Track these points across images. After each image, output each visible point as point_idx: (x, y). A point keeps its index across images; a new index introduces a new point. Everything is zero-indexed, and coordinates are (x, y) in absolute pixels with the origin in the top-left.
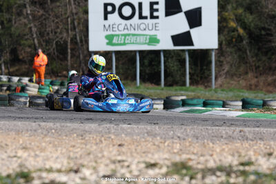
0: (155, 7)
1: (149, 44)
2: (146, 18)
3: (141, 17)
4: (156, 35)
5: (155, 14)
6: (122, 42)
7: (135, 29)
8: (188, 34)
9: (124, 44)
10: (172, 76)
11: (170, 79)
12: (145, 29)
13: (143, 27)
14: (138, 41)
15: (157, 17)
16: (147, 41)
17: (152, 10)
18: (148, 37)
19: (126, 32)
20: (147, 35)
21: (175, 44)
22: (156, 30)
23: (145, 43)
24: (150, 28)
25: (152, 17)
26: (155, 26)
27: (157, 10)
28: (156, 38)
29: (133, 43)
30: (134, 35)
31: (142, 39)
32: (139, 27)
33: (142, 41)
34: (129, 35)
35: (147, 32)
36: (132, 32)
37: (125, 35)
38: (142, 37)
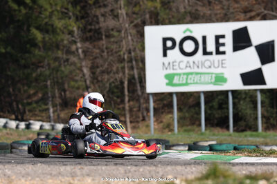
0: (221, 41)
1: (215, 84)
2: (211, 53)
3: (205, 53)
4: (223, 74)
5: (222, 49)
6: (184, 82)
7: (198, 67)
8: (259, 71)
9: (187, 84)
10: (245, 121)
11: (242, 123)
12: (210, 67)
13: (207, 64)
14: (202, 80)
15: (224, 53)
16: (213, 80)
17: (218, 45)
18: (214, 76)
19: (188, 70)
20: (212, 73)
21: (245, 83)
22: (222, 67)
23: (211, 83)
24: (216, 65)
25: (218, 52)
26: (222, 63)
27: (223, 45)
28: (223, 77)
29: (197, 83)
30: (197, 74)
31: (207, 78)
32: (203, 64)
33: (206, 80)
34: (191, 74)
35: (213, 70)
36: (196, 70)
37: (188, 74)
38: (207, 76)
